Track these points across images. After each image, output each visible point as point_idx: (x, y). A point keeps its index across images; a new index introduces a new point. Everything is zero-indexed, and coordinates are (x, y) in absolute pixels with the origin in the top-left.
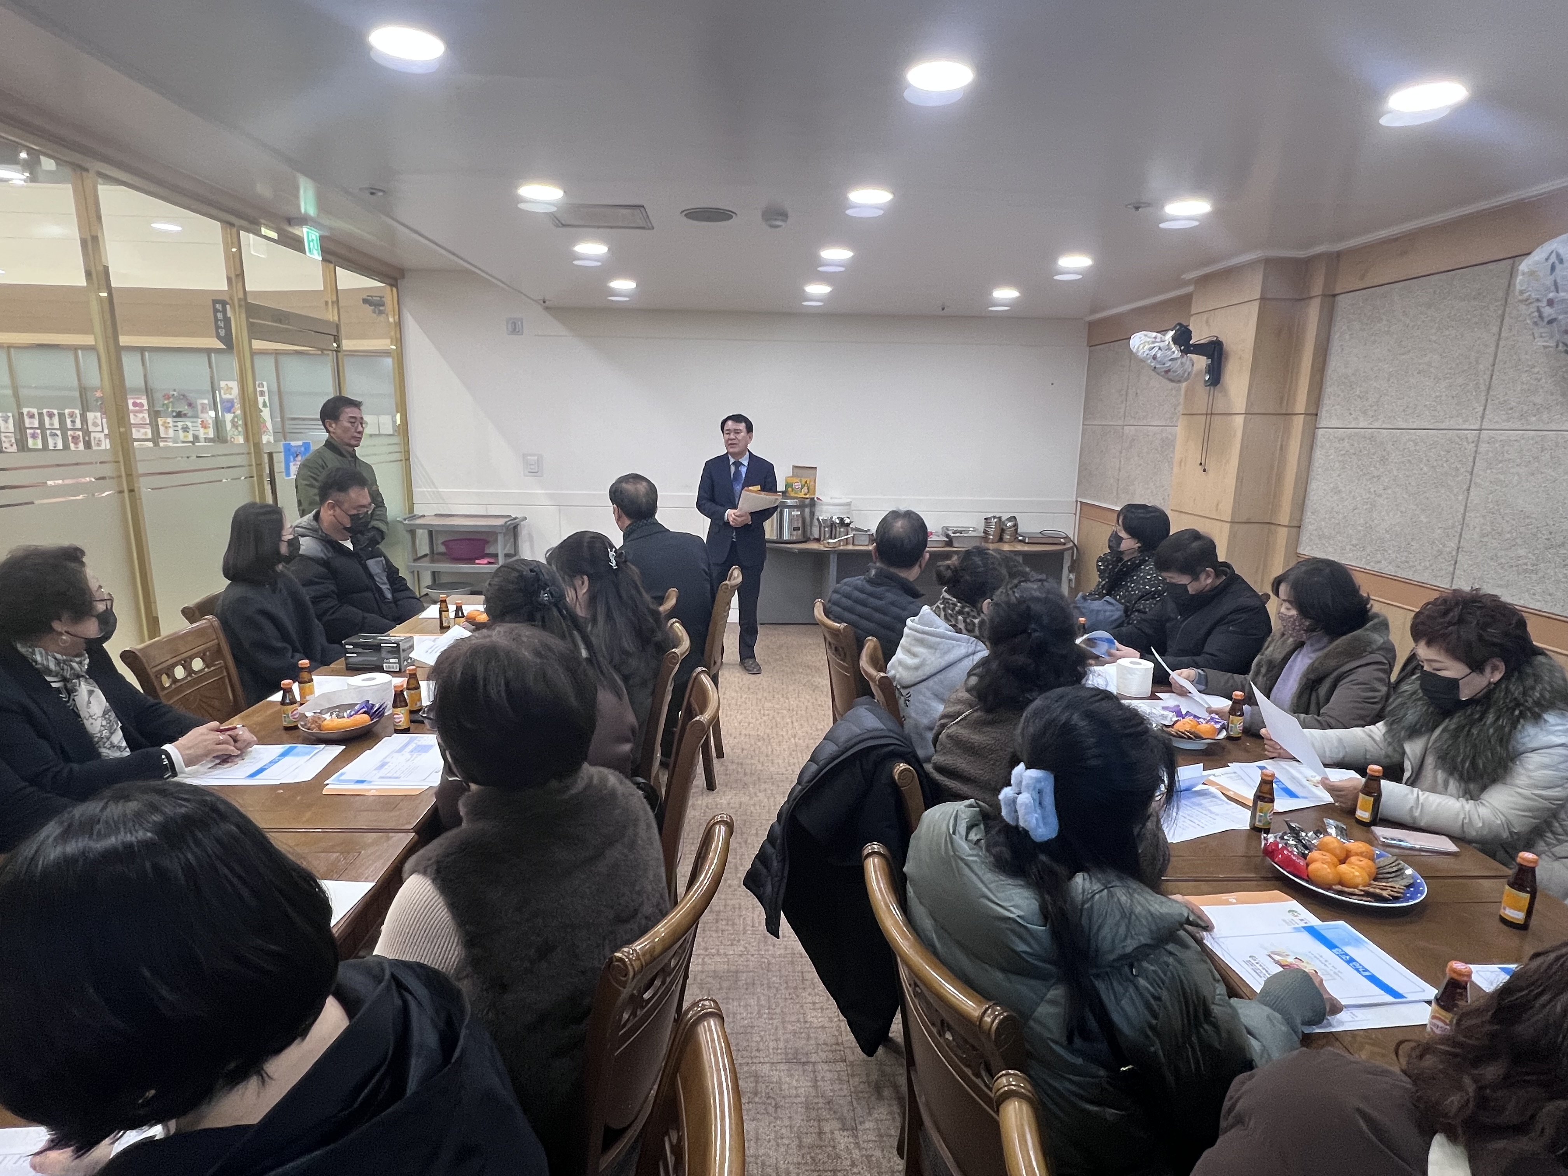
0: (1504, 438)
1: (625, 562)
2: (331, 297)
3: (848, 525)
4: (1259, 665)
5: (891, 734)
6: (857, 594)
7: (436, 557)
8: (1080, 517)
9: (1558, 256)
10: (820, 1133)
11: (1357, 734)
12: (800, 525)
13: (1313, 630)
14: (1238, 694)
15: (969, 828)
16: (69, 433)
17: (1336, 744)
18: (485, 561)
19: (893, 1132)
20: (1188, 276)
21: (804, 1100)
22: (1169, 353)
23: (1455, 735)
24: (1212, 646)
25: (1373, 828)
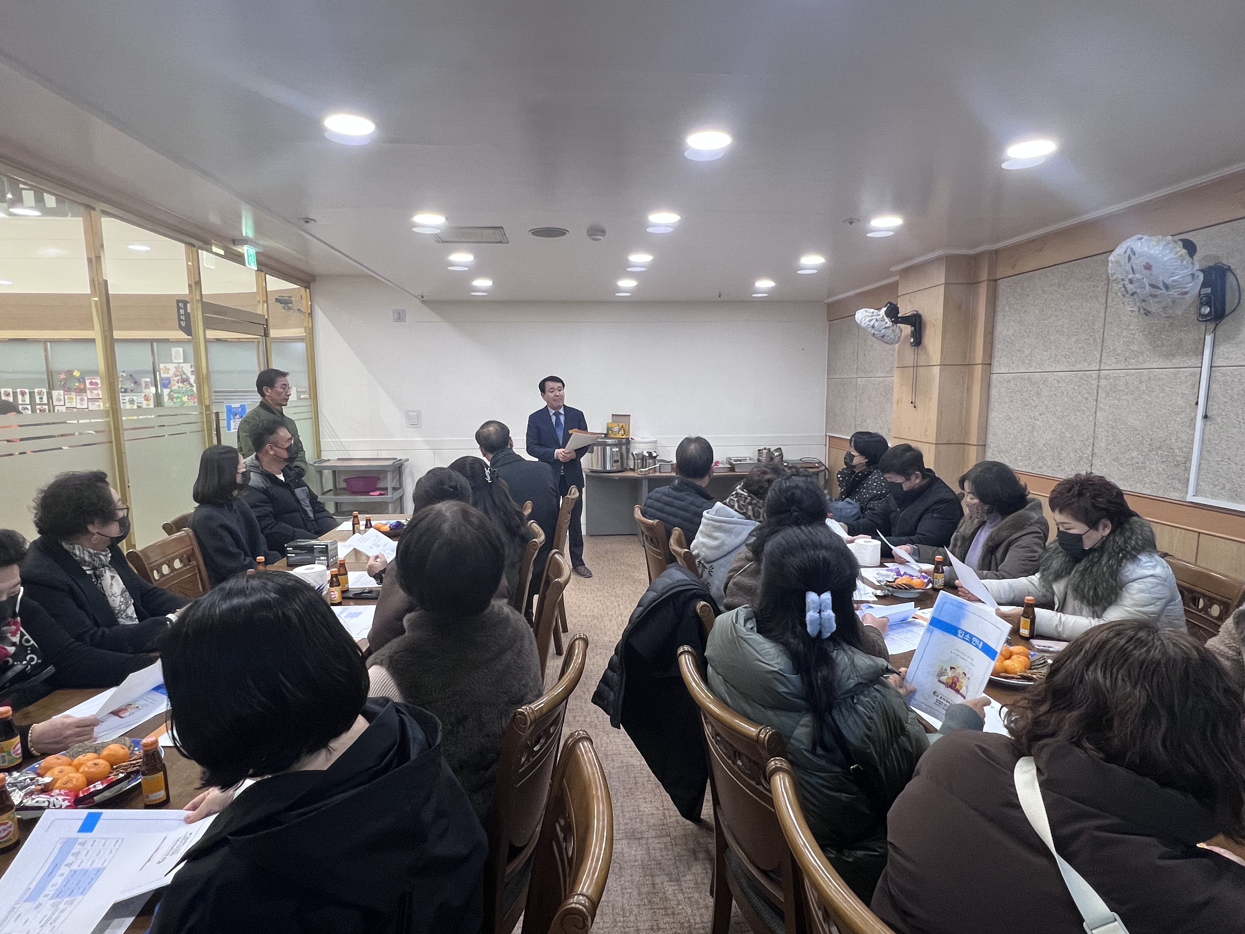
0: (1115, 375)
1: (497, 477)
2: (260, 298)
3: (655, 457)
4: (956, 540)
5: (694, 583)
6: (665, 498)
7: (338, 491)
8: (829, 447)
9: (1132, 249)
10: (653, 885)
11: (1023, 581)
12: (619, 459)
13: (992, 512)
14: (939, 558)
15: (746, 621)
16: (38, 407)
17: (1008, 589)
18: (378, 493)
19: (706, 881)
20: (893, 269)
21: (640, 863)
22: (884, 323)
23: (1083, 573)
24: (922, 528)
25: (1032, 641)
